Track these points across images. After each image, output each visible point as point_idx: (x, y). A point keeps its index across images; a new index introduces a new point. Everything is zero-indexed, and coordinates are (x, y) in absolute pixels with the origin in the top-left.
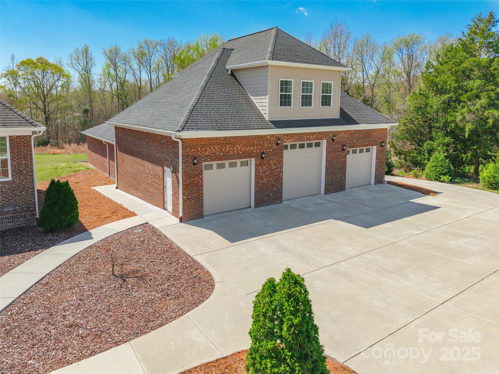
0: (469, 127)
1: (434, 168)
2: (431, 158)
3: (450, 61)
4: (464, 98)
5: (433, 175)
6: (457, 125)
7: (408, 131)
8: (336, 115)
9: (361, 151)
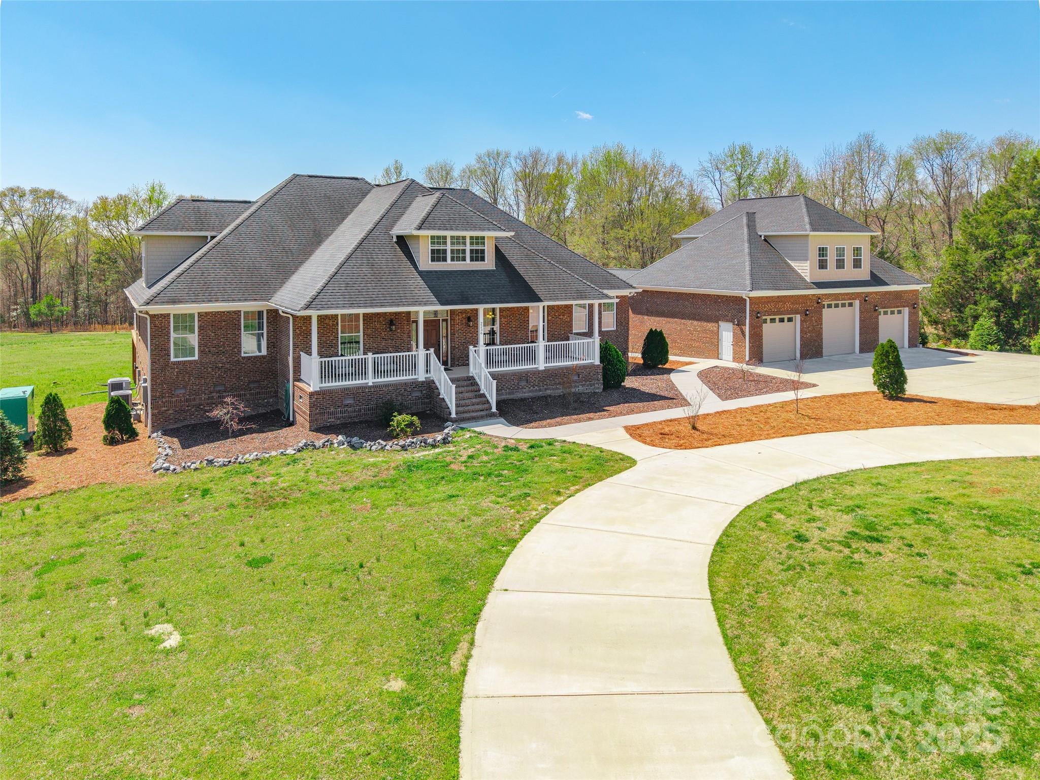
0: (1016, 288)
1: (979, 338)
2: (976, 325)
3: (991, 211)
4: (1009, 254)
5: (979, 345)
6: (1003, 288)
7: (945, 293)
8: (867, 277)
9: (892, 313)
